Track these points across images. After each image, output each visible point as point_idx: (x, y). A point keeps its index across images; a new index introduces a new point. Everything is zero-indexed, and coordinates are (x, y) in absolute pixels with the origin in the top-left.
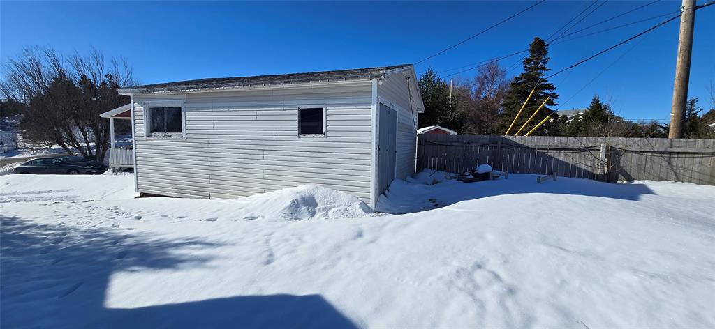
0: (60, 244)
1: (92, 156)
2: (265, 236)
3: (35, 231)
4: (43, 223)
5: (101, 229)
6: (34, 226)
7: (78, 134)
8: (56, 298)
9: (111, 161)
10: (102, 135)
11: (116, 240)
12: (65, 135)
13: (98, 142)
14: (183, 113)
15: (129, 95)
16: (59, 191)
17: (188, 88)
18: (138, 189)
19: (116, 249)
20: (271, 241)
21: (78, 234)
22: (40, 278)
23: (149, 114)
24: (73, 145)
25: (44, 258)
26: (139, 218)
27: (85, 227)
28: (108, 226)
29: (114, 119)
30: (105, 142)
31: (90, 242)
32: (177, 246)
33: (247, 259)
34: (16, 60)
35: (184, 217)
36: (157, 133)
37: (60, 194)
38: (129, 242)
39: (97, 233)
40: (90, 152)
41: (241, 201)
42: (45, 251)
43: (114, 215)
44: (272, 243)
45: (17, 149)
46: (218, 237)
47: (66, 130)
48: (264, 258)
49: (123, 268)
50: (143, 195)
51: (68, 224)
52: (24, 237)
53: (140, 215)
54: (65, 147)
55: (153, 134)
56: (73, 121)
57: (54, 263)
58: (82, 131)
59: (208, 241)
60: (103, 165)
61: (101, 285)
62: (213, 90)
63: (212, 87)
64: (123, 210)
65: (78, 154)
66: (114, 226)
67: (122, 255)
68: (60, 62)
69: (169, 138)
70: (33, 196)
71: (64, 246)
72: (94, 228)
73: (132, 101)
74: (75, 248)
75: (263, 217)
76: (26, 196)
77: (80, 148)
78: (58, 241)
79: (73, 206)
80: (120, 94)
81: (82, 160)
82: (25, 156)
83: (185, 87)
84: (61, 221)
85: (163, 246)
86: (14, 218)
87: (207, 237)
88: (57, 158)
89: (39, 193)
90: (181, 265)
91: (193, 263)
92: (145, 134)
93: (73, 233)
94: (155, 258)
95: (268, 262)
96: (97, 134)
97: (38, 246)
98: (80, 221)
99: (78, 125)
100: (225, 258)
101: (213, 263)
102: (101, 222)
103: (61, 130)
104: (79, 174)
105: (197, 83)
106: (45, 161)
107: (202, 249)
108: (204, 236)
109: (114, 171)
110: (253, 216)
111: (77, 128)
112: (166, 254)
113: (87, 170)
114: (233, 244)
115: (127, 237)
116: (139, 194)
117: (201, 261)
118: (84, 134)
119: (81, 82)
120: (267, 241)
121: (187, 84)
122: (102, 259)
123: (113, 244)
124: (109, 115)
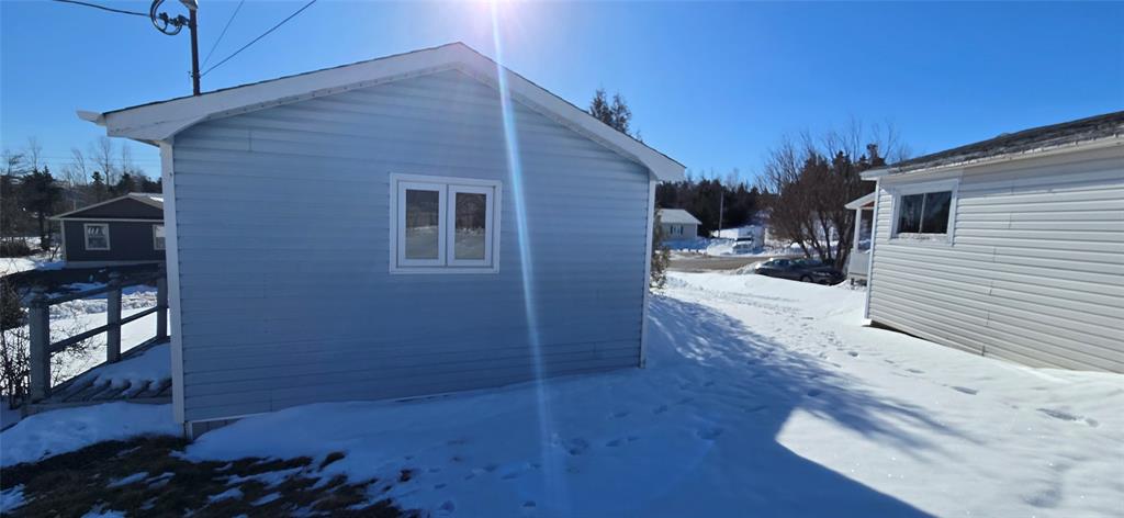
0: (765, 359)
1: (830, 261)
2: (1061, 455)
3: (750, 339)
4: (758, 332)
5: (806, 356)
6: (750, 333)
7: (820, 230)
8: (743, 411)
9: (850, 270)
10: (847, 232)
11: (817, 373)
12: (805, 231)
13: (841, 241)
14: (953, 201)
15: (874, 179)
16: (785, 300)
17: (966, 160)
18: (869, 314)
19: (812, 384)
20: (1073, 472)
21: (782, 354)
22: (739, 387)
23: (899, 205)
24: (812, 245)
25: (748, 368)
26: (855, 355)
27: (792, 348)
28: (813, 354)
29: (863, 211)
30: (848, 241)
31: (790, 367)
32: (884, 408)
33: (989, 475)
34: (773, 150)
35: (918, 372)
36: (906, 234)
37: (786, 304)
38: (829, 380)
39: (800, 359)
40: (829, 255)
41: (1047, 375)
42: (752, 362)
43: (825, 342)
44: (1072, 476)
45: (764, 245)
46: (956, 420)
47: (807, 225)
48: (1033, 490)
49: (809, 408)
50: (875, 325)
51: (778, 340)
52: (740, 342)
53: (856, 351)
54: (803, 246)
55: (901, 235)
56: (816, 214)
57: (754, 377)
58: (825, 227)
59: (937, 419)
60: (840, 274)
61: (781, 416)
62: (1019, 156)
63: (1019, 150)
64: (839, 338)
65: (816, 256)
66: (821, 356)
67: (814, 393)
68: (813, 142)
69: (925, 242)
70: (763, 301)
71: (768, 362)
72: (800, 352)
73: (877, 187)
74: (775, 368)
75: (1092, 423)
76: (755, 299)
77: (819, 249)
78: (764, 355)
79: (791, 320)
80: (863, 179)
81: (819, 265)
82: (769, 254)
83: (962, 157)
84: (772, 335)
85: (866, 400)
86: (739, 321)
87: (935, 413)
88: (793, 259)
89: (768, 298)
90: (877, 435)
91: (893, 439)
92: (888, 234)
93: (779, 351)
94: (848, 411)
95: (1037, 503)
96: (841, 231)
97: (748, 355)
98: (790, 339)
99: (822, 219)
100: (947, 454)
101: (926, 454)
102: (808, 347)
103: (803, 225)
104: (812, 282)
105: (984, 148)
106: (783, 262)
107: (916, 426)
108: (932, 409)
109: (852, 284)
110: (1066, 412)
111: (819, 222)
112: (862, 411)
113: (820, 279)
114: (978, 442)
115: (829, 374)
116: (869, 322)
117: (907, 443)
118: (827, 230)
119: (834, 162)
120: (1060, 467)
121: (966, 151)
122: (793, 389)
123: (811, 377)
124: (856, 205)
